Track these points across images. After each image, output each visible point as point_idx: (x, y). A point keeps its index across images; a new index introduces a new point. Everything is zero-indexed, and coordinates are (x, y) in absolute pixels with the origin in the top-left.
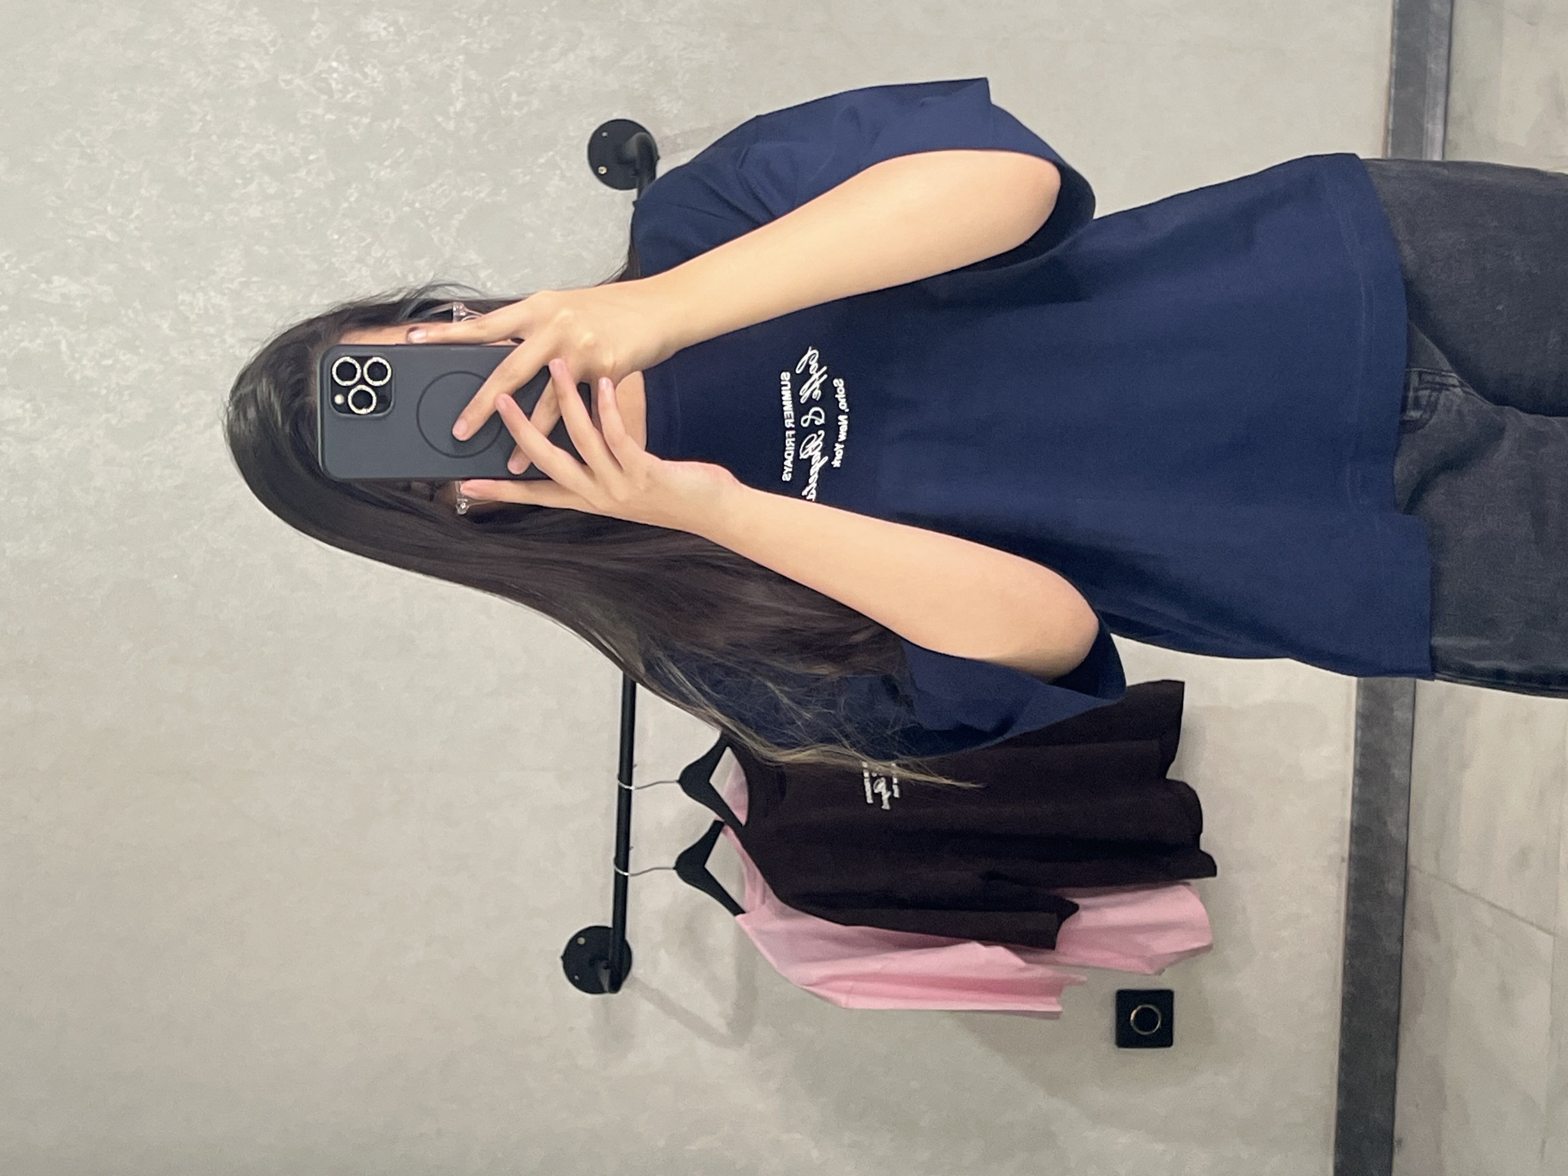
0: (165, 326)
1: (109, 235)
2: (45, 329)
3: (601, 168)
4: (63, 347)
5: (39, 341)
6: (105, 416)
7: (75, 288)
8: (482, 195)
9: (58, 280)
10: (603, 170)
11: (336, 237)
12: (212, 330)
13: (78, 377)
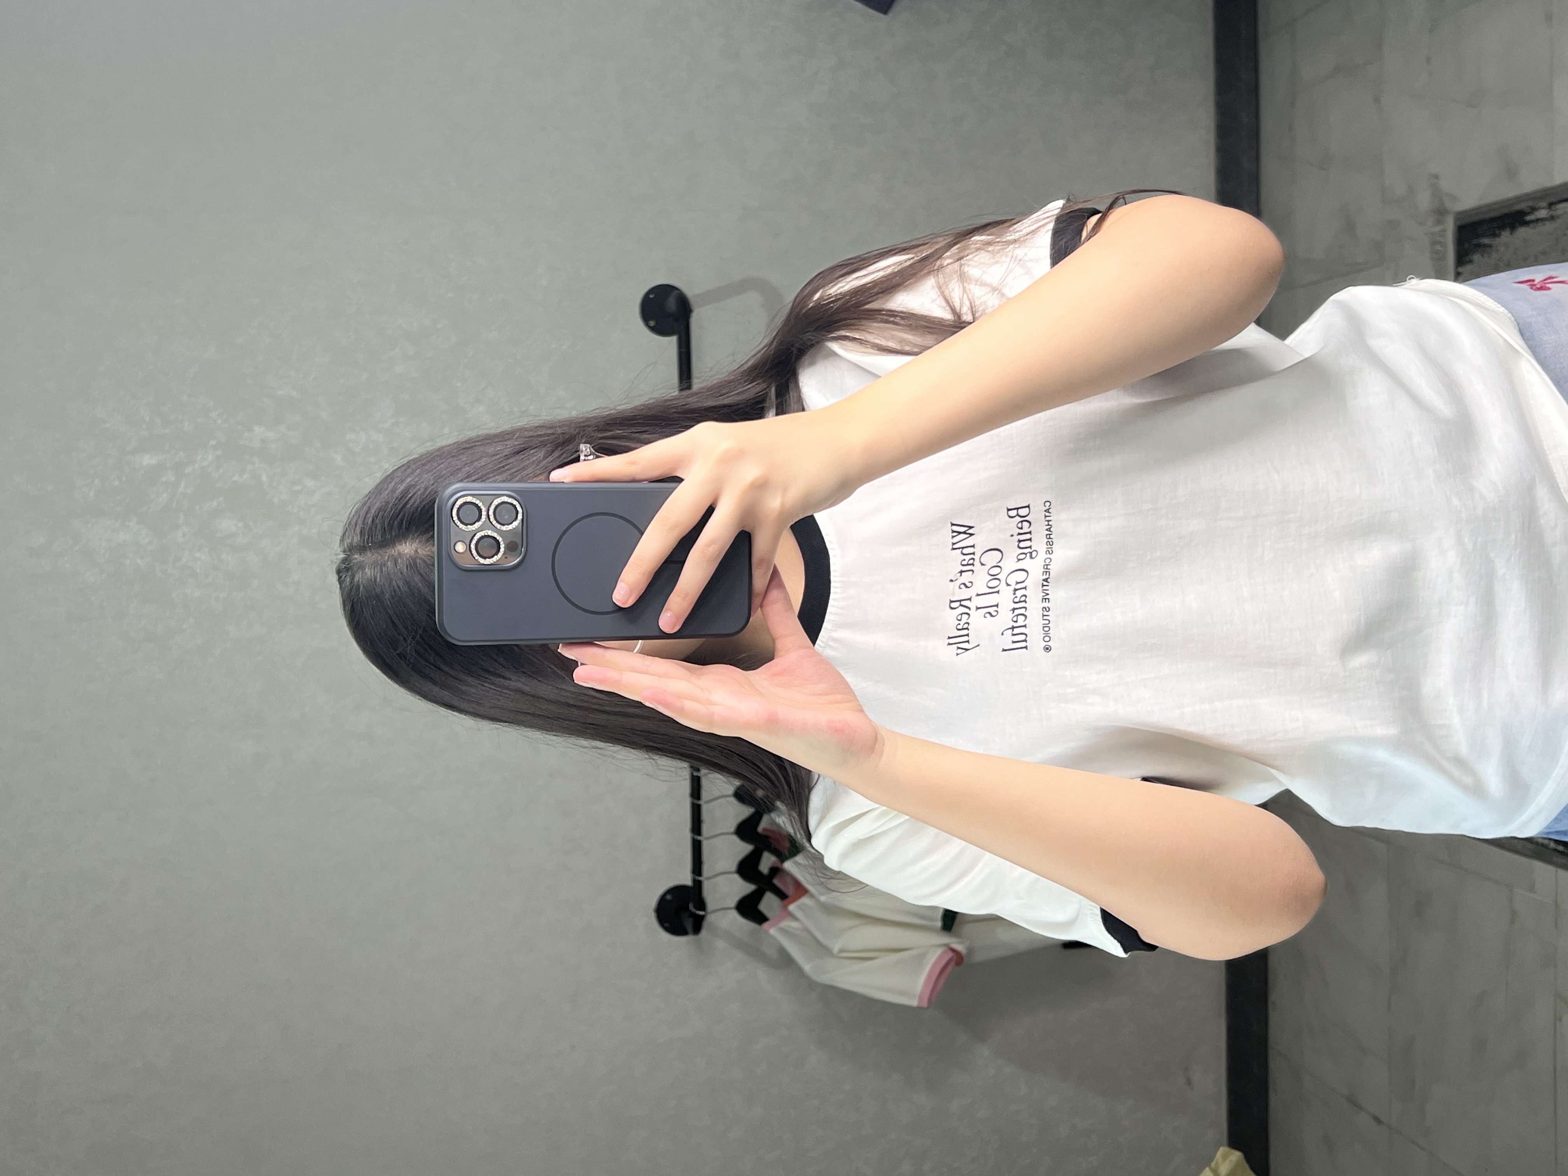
0: (338, 458)
1: (294, 394)
2: (250, 467)
3: (652, 322)
4: (264, 478)
5: (246, 476)
6: (297, 528)
7: (271, 435)
8: (564, 347)
9: (258, 429)
10: (652, 323)
11: (459, 384)
12: (373, 460)
13: (276, 500)
